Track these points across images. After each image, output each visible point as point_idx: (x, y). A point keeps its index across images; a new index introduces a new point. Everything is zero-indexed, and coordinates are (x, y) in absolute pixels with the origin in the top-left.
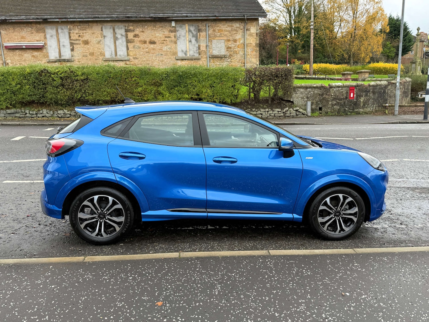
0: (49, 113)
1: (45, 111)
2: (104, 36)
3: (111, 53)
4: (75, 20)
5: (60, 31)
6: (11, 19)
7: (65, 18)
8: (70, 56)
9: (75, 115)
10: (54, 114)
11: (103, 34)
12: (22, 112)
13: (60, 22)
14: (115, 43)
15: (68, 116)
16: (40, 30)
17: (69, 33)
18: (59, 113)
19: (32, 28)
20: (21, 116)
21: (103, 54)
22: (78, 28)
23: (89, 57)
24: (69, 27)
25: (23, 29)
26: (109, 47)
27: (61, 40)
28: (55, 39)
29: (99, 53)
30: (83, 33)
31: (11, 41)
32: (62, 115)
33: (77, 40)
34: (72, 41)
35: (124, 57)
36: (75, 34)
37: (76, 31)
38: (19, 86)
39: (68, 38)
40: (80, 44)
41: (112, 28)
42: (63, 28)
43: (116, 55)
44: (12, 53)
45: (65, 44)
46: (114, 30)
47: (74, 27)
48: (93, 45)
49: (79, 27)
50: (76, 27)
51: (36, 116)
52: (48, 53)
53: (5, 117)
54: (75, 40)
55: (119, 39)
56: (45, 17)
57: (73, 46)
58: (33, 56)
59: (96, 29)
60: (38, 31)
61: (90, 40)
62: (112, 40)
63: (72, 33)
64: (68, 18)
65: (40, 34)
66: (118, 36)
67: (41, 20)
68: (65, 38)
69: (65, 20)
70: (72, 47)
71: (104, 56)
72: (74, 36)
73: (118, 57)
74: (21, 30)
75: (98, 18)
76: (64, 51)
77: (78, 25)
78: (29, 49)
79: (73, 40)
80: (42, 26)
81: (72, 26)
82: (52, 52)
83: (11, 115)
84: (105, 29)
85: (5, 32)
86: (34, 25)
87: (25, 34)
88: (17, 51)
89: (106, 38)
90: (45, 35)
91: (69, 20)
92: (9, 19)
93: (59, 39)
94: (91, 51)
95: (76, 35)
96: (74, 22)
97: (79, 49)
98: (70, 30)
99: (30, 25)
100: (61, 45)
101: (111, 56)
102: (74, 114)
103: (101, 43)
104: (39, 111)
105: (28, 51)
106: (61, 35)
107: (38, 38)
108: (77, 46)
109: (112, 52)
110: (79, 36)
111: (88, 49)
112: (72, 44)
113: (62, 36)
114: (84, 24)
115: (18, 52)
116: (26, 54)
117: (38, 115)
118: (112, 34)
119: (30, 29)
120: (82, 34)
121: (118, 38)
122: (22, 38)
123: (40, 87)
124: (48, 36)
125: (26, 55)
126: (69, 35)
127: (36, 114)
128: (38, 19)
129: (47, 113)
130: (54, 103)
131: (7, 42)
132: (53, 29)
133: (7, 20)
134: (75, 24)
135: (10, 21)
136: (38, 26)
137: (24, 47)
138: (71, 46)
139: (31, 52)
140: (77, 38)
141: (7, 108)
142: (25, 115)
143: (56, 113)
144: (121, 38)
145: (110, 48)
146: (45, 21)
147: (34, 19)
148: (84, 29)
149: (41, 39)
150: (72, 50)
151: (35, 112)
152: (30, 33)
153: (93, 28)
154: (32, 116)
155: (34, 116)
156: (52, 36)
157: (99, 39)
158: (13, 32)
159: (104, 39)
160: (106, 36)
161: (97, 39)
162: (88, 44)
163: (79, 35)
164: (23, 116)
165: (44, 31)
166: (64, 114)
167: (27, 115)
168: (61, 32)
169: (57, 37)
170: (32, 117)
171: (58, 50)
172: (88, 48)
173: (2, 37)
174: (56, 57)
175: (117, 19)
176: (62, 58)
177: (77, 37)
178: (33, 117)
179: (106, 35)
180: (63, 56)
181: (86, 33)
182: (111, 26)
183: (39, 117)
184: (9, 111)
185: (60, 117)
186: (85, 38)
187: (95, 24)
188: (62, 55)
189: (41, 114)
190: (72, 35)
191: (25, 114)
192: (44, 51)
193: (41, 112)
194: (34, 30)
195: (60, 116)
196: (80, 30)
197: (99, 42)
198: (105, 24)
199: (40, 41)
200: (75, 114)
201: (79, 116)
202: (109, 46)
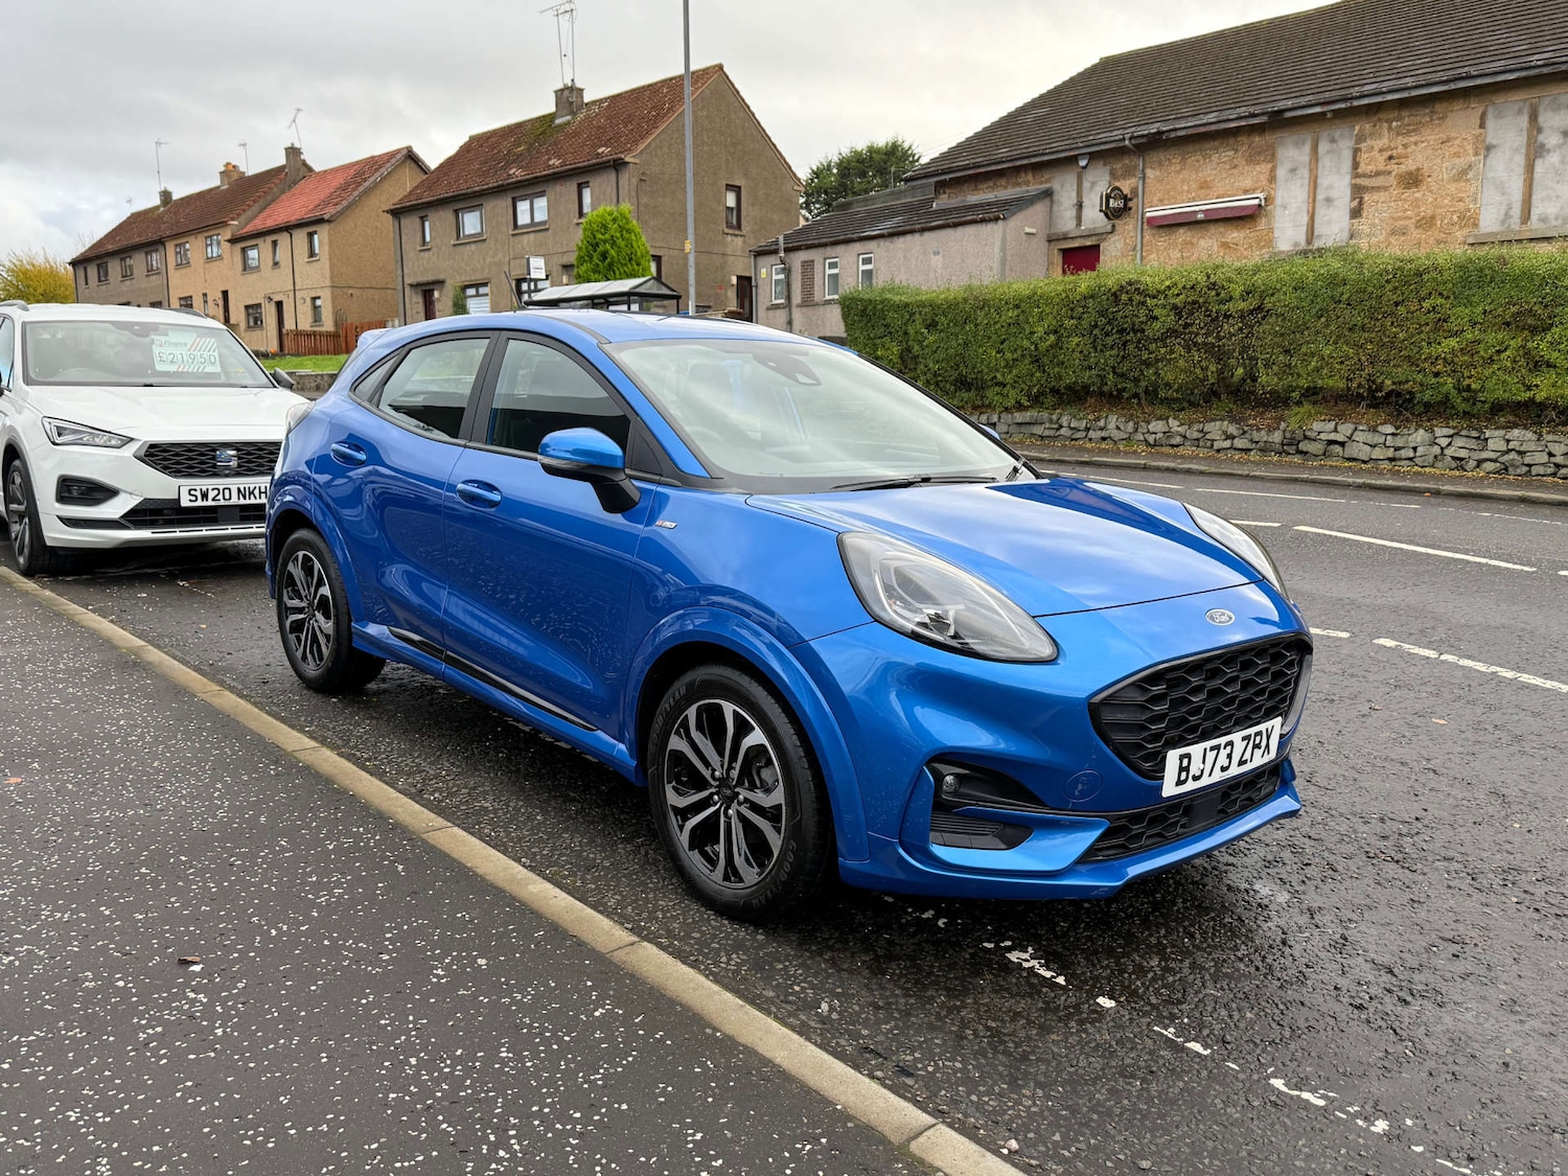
0: (1122, 428)
1: (1113, 420)
2: (1489, 148)
3: (1506, 214)
4: (1379, 99)
5: (1323, 147)
6: (1175, 130)
7: (1345, 100)
8: (1346, 235)
9: (1198, 440)
10: (1136, 430)
11: (1484, 141)
12: (1051, 421)
13: (1329, 115)
14: (1530, 169)
15: (1178, 440)
16: (1259, 153)
17: (1356, 151)
18: (1151, 430)
19: (1236, 151)
20: (1047, 433)
21: (1469, 219)
22: (1390, 128)
23: (1416, 234)
24: (1357, 128)
25: (1210, 157)
26: (1502, 188)
27: (1323, 182)
28: (1302, 178)
29: (1455, 218)
30: (1405, 146)
31: (1168, 200)
32: (1160, 435)
33: (1378, 174)
34: (1358, 181)
35: (1559, 222)
36: (1375, 153)
37: (1381, 141)
38: (1052, 338)
39: (1350, 170)
40: (1386, 189)
41: (1526, 111)
42: (1336, 137)
43: (1526, 216)
44: (1165, 242)
45: (1334, 194)
46: (1534, 117)
47: (1375, 126)
48: (1435, 188)
49: (1394, 124)
50: (1385, 125)
51: (1084, 434)
52: (1271, 230)
53: (1008, 433)
54: (1370, 176)
55: (1549, 151)
56: (1281, 105)
57: (1361, 198)
58: (1225, 245)
59: (1460, 123)
60: (1251, 160)
61: (1430, 168)
62: (1520, 159)
63: (1364, 149)
64: (1352, 98)
65: (1258, 168)
66: (1546, 141)
67: (1264, 119)
68: (1338, 172)
69: (1343, 106)
70: (1355, 203)
71: (1476, 225)
72: (1372, 160)
73: (1535, 226)
74: (1202, 162)
75: (1469, 77)
76: (1326, 218)
77: (1391, 116)
78: (1217, 221)
79: (1365, 176)
80: (1269, 138)
81: (1367, 126)
82: (1287, 225)
83: (1024, 429)
84: (1498, 117)
85: (1158, 173)
86: (1243, 139)
87: (1214, 172)
88: (1181, 231)
89: (1492, 154)
90: (1273, 170)
91: (1356, 103)
92: (1168, 128)
93: (1316, 177)
94: (1426, 210)
95: (1377, 155)
96: (1379, 107)
97: (1382, 208)
98: (1360, 139)
99: (1232, 141)
100: (1321, 196)
101: (1503, 222)
102: (1196, 435)
103: (1471, 175)
104: (1098, 419)
105: (1213, 229)
106: (1326, 162)
107: (1248, 183)
108: (1376, 196)
109: (1510, 208)
110: (1390, 158)
111: (1416, 203)
112: (1358, 191)
113: (1328, 164)
114: (1413, 112)
115: (1182, 235)
116: (1204, 238)
117: (1091, 432)
118: (1525, 133)
119: (1231, 153)
120: (1400, 149)
121: (1547, 147)
122: (1202, 188)
123: (1109, 341)
124: (1281, 173)
125: (1203, 243)
126: (1354, 158)
127: (1087, 429)
128: (1253, 115)
129: (1118, 428)
130: (1142, 395)
131: (1157, 206)
132: (1303, 144)
133: (1164, 132)
134: (1383, 115)
135: (1173, 135)
136: (1257, 139)
137: (1200, 216)
138: (1353, 199)
139: (1221, 233)
140: (1381, 167)
141: (1020, 407)
142: (1058, 429)
143: (1143, 426)
144: (1560, 146)
145: (1503, 194)
146: (1278, 122)
147: (1242, 118)
148: (1414, 130)
149: (1260, 184)
150: (1356, 213)
151: (1083, 424)
152: (1228, 167)
153: (1449, 122)
154: (1073, 437)
155: (1078, 436)
156: (1293, 170)
157: (1461, 162)
158: (1179, 172)
159: (1485, 157)
160: (1494, 147)
161: (1457, 161)
162: (1417, 187)
163: (1389, 153)
164: (1052, 433)
165: (1273, 155)
166: (1165, 433)
167: (1063, 431)
168: (1328, 152)
169: (1310, 170)
170: (1072, 440)
171: (1305, 219)
172: (1417, 199)
173: (1146, 189)
174: (1296, 244)
175: (1545, 70)
176: (1317, 244)
177: (1380, 162)
178: (1076, 440)
179: (1494, 142)
180: (1319, 237)
181: (1416, 144)
182: (1525, 100)
183: (1090, 440)
184: (1019, 417)
185: (1152, 442)
186: (1410, 165)
187: (1457, 105)
188: (1316, 233)
189: (1102, 429)
190: (1363, 157)
191: (1056, 426)
192: (1262, 224)
193: (1102, 423)
194: (1243, 156)
195: (1151, 439)
196: (1398, 134)
197: (1462, 175)
198: (1500, 99)
199: (1254, 190)
200: (1202, 435)
201: (1209, 444)
202: (1502, 183)
